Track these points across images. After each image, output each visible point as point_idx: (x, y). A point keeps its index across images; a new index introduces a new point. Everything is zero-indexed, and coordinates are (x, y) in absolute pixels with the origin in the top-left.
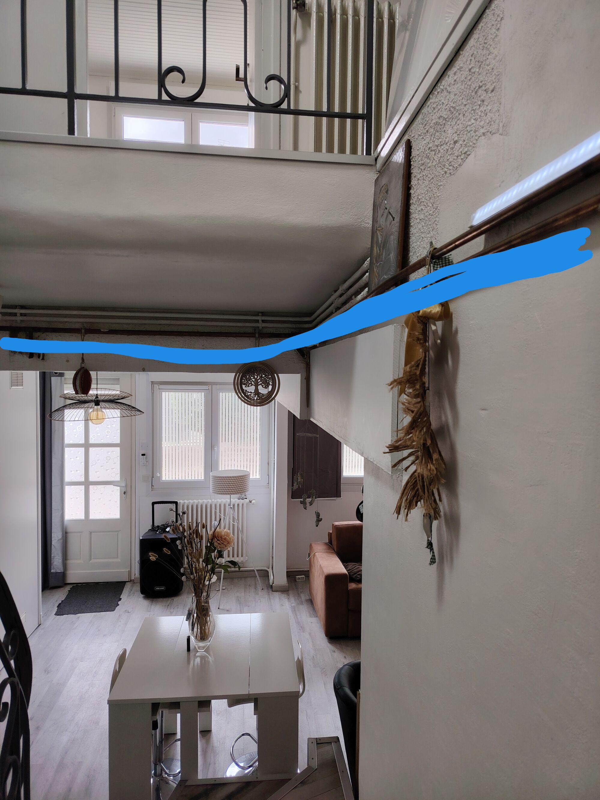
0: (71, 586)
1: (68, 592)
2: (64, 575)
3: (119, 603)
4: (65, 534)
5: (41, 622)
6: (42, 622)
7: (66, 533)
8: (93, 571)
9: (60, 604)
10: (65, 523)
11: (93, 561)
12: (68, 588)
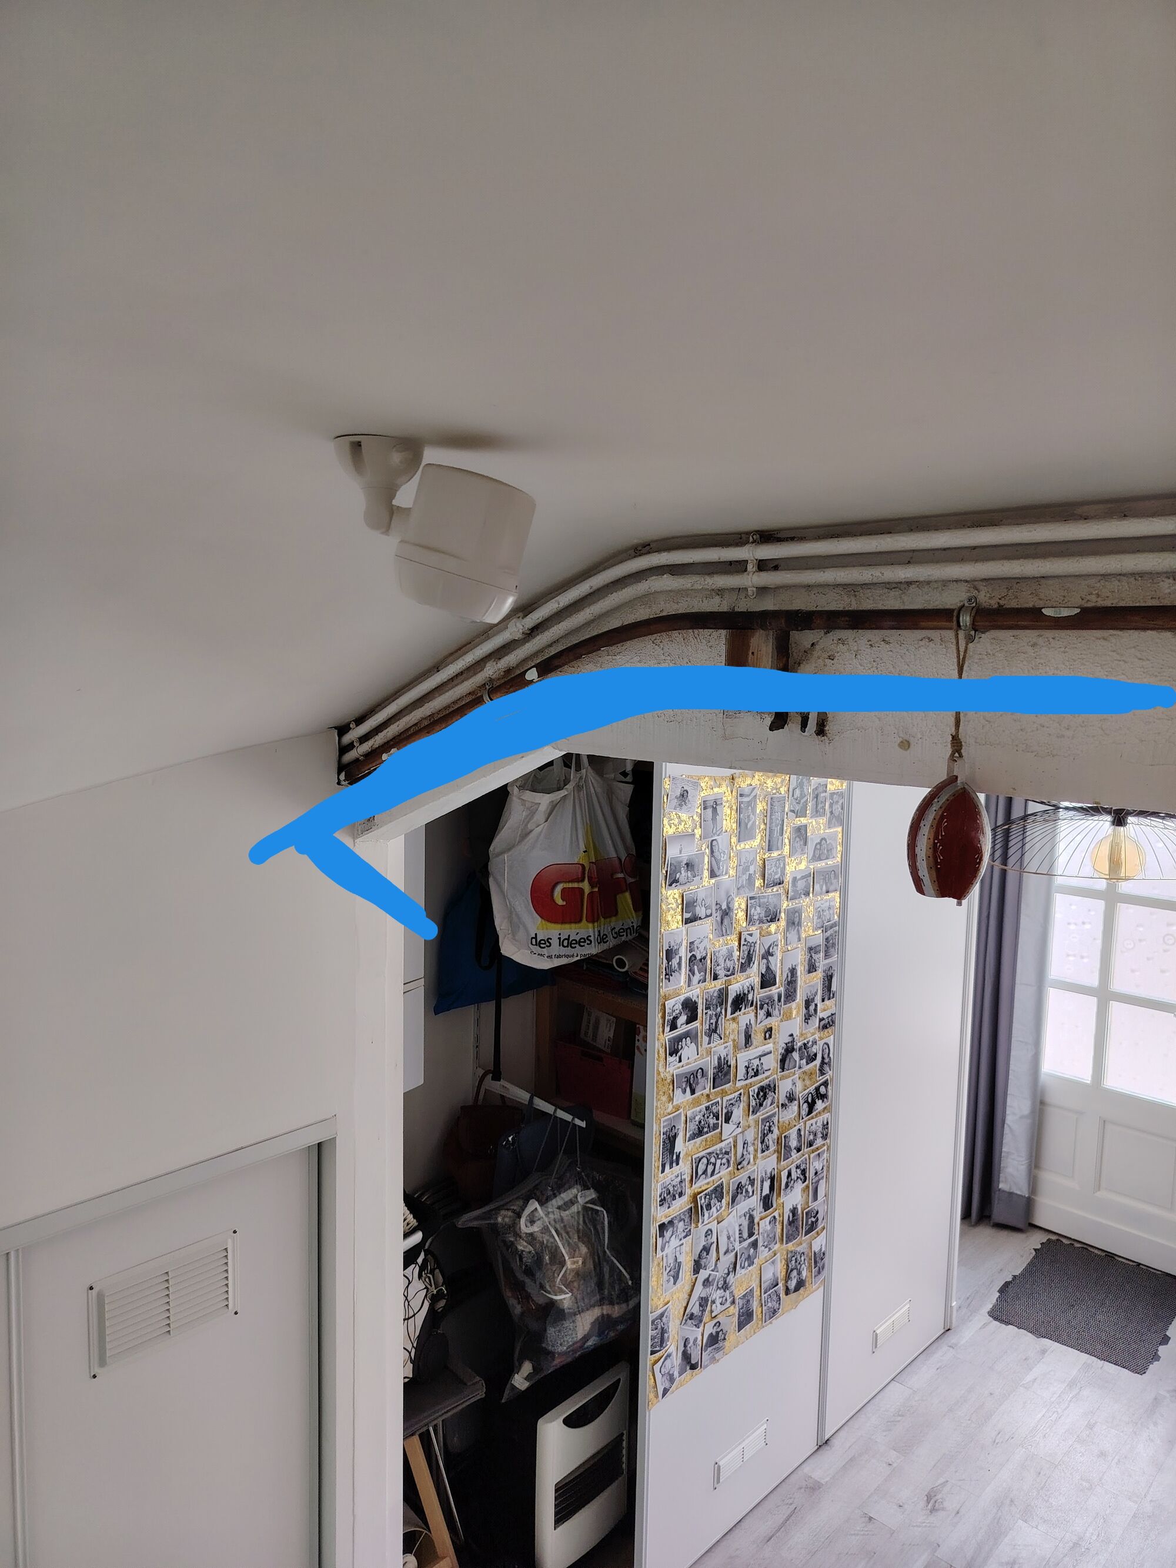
0: (1043, 1238)
1: (1034, 1253)
2: (1029, 1204)
3: (1162, 1350)
4: (1040, 1107)
5: (951, 1322)
6: (954, 1325)
7: (1042, 1103)
8: (1104, 1221)
9: (1007, 1284)
10: (1043, 1078)
11: (1102, 1194)
12: (1036, 1240)
